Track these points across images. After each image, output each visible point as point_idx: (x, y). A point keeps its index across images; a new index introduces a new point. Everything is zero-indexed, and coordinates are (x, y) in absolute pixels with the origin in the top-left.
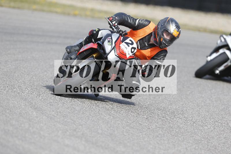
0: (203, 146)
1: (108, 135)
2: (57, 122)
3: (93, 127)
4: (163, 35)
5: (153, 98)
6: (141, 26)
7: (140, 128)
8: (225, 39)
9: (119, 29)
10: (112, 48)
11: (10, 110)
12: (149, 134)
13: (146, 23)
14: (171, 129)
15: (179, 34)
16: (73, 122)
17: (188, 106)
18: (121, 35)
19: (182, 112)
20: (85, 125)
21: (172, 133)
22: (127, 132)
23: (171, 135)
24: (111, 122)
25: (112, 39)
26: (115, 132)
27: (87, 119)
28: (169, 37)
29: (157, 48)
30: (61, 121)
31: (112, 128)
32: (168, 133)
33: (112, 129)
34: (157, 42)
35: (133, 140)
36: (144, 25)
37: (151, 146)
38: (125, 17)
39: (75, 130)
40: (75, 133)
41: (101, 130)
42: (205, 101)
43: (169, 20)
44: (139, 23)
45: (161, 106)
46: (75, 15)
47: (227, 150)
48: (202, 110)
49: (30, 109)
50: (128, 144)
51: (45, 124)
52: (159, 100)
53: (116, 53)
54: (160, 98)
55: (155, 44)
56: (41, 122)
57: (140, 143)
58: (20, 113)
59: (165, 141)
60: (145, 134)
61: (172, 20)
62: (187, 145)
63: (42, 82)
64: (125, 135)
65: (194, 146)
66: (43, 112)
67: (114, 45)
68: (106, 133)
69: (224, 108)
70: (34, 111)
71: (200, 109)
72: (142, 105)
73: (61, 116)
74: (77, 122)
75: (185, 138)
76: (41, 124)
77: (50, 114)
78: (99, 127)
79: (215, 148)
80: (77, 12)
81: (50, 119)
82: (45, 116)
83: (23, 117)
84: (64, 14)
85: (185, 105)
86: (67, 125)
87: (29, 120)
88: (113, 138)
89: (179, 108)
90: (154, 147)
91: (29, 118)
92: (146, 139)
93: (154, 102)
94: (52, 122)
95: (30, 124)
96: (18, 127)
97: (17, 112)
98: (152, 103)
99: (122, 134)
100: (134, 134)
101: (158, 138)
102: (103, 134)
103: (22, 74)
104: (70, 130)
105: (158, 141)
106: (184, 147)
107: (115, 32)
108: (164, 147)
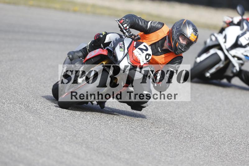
0: (213, 152)
1: (111, 141)
2: (55, 126)
3: (95, 132)
4: (179, 39)
6: (153, 30)
8: (216, 38)
9: (131, 32)
10: (125, 55)
11: (5, 114)
12: (155, 140)
13: (159, 26)
15: (197, 39)
16: (72, 127)
17: (197, 109)
18: (133, 39)
19: (190, 116)
20: (86, 130)
22: (132, 138)
25: (124, 44)
26: (118, 138)
28: (186, 42)
29: (171, 54)
30: (60, 126)
31: (114, 133)
33: (115, 135)
34: (171, 47)
35: (137, 147)
36: (157, 28)
37: (157, 153)
38: (136, 20)
39: (75, 136)
40: (75, 139)
41: (103, 135)
42: (215, 104)
43: (185, 22)
44: (151, 26)
45: (168, 110)
46: (75, 11)
47: (239, 157)
48: (212, 115)
49: (26, 112)
50: (132, 151)
51: (43, 130)
53: (129, 61)
55: (170, 50)
56: (39, 126)
58: (16, 117)
59: (172, 147)
60: (151, 140)
61: (189, 23)
63: (40, 83)
64: (129, 141)
65: (204, 153)
66: (40, 115)
67: (126, 51)
68: (108, 139)
69: (236, 111)
70: (30, 115)
71: (210, 113)
73: (60, 120)
74: (77, 127)
75: (193, 144)
76: (39, 130)
78: (100, 132)
79: (226, 155)
81: (48, 123)
82: (42, 121)
83: (19, 121)
85: (193, 108)
86: (66, 130)
87: (26, 125)
88: (116, 144)
89: (187, 112)
90: (160, 154)
91: (25, 123)
92: (151, 146)
93: (160, 105)
94: (50, 127)
95: (26, 129)
96: (14, 132)
97: (12, 116)
98: (158, 106)
99: (126, 140)
100: (139, 140)
101: (164, 144)
102: (105, 140)
103: (17, 75)
104: (70, 136)
105: (165, 147)
106: (192, 153)
107: (127, 36)
108: (171, 153)
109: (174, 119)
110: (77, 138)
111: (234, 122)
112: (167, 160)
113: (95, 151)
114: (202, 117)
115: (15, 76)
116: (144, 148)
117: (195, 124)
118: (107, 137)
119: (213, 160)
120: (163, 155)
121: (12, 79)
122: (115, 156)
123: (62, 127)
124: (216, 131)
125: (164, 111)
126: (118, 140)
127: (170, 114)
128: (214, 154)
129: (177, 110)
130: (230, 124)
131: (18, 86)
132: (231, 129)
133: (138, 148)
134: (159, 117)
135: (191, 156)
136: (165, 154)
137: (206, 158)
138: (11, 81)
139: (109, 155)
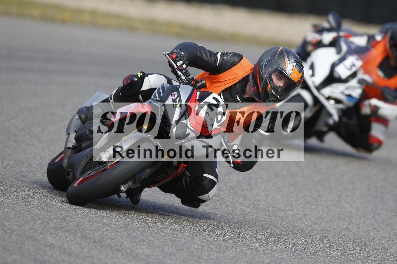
4: (271, 78)
9: (190, 75)
15: (302, 78)
18: (194, 87)
25: (179, 95)
36: (232, 63)
43: (281, 51)
55: (256, 98)
107: (183, 82)
109: (223, 191)
111: (319, 196)
112: (211, 256)
113: (96, 243)
117: (257, 199)
119: (285, 256)
120: (206, 250)
122: (128, 251)
124: (291, 210)
130: (312, 198)
132: (314, 207)
133: (165, 238)
135: (250, 250)
136: (209, 247)
137: (273, 253)
139: (118, 250)
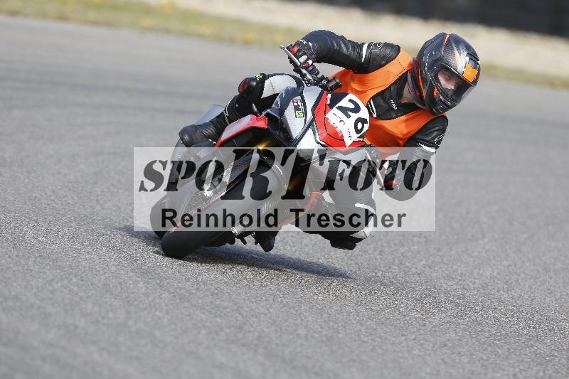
0: (556, 369)
1: (322, 341)
2: (196, 306)
3: (286, 321)
5: (434, 249)
7: (401, 325)
11: (81, 277)
12: (425, 339)
14: (479, 328)
15: (478, 76)
16: (235, 307)
17: (521, 270)
19: (505, 286)
20: (265, 315)
21: (479, 337)
22: (370, 335)
23: (479, 341)
24: (331, 307)
26: (339, 333)
27: (271, 300)
30: (207, 305)
31: (331, 323)
32: (471, 337)
33: (333, 326)
34: (422, 99)
35: (383, 354)
37: (428, 370)
39: (241, 328)
40: (240, 335)
41: (306, 327)
42: (562, 258)
43: (448, 40)
45: (454, 271)
46: (247, 44)
50: (372, 364)
51: (167, 313)
52: (450, 256)
53: (317, 136)
54: (451, 250)
56: (158, 306)
57: (402, 360)
58: (105, 285)
59: (462, 356)
60: (414, 339)
62: (518, 366)
64: (364, 342)
65: (535, 371)
66: (161, 281)
68: (317, 335)
70: (139, 279)
71: (551, 278)
72: (407, 267)
73: (207, 293)
74: (246, 309)
75: (512, 350)
76: (158, 313)
77: (181, 288)
78: (299, 320)
80: (251, 36)
81: (180, 299)
82: (167, 294)
83: (112, 294)
84: (219, 39)
85: (513, 267)
86: (220, 316)
87: (128, 302)
88: (334, 348)
89: (498, 276)
90: (434, 372)
91: (127, 297)
92: (415, 352)
93: (437, 260)
94: (185, 308)
95: (128, 312)
96: (100, 318)
97: (97, 282)
98: (432, 262)
99: (357, 338)
100: (386, 339)
101: (444, 350)
102: (309, 337)
103: (112, 187)
104: (229, 328)
105: (446, 356)
106: (509, 371)
107: (310, 82)
108: (461, 370)
110: (245, 334)
114: (534, 287)
115: (105, 190)
116: (399, 357)
118: (314, 332)
121: (100, 197)
123: (212, 309)
125: (447, 272)
126: (338, 338)
127: (460, 280)
128: (559, 372)
129: (476, 271)
131: (113, 213)
134: (435, 288)
138: (98, 201)
